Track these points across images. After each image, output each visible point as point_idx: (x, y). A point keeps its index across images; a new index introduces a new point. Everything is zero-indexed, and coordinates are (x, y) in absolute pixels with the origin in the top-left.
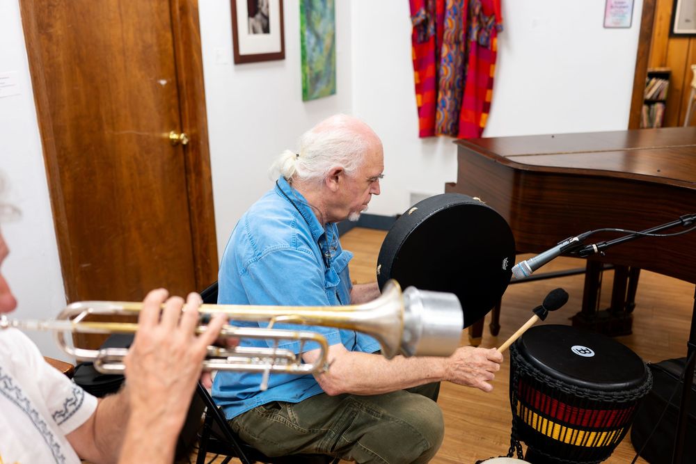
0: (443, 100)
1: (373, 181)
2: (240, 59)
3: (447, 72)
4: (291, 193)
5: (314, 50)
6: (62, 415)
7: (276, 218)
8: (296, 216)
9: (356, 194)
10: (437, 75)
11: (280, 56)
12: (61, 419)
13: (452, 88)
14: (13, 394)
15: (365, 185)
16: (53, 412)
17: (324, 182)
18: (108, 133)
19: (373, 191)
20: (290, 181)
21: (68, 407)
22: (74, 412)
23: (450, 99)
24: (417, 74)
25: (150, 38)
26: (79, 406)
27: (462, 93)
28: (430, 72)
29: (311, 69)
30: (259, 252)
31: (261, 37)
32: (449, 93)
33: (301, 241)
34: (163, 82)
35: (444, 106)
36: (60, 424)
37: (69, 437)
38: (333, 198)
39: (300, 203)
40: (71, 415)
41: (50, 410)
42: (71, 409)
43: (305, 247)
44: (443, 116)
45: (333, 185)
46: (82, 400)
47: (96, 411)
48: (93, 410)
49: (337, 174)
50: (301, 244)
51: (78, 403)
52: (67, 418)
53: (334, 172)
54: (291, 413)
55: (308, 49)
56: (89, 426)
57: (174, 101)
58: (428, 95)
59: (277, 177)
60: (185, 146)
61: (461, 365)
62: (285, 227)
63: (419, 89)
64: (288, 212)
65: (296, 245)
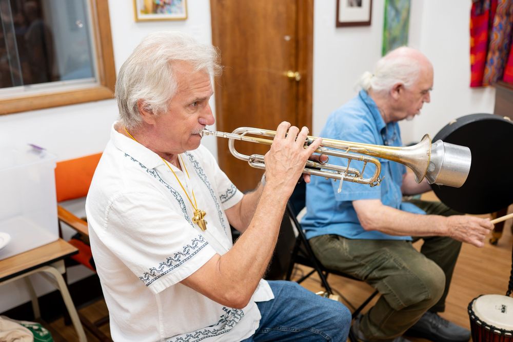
0: (492, 60)
1: (425, 93)
2: (340, 25)
3: (497, 37)
4: (366, 99)
5: (393, 20)
6: (224, 198)
7: (353, 113)
8: (367, 113)
9: (412, 102)
10: (488, 40)
11: (367, 24)
12: (224, 200)
13: (500, 50)
14: (203, 177)
15: (419, 96)
16: (220, 195)
17: (390, 94)
18: (251, 69)
19: (425, 100)
20: (368, 92)
21: (228, 194)
22: (231, 197)
23: (498, 59)
24: (473, 39)
25: (282, 8)
26: (234, 194)
27: (508, 54)
28: (483, 37)
29: (390, 34)
30: (338, 133)
31: (356, 10)
32: (497, 54)
33: (366, 128)
34: (288, 38)
35: (492, 63)
36: (222, 203)
37: (226, 211)
38: (396, 105)
39: (371, 105)
40: (229, 199)
41: (219, 193)
42: (230, 195)
43: (369, 132)
44: (490, 71)
45: (395, 95)
46: (235, 192)
47: (242, 199)
48: (241, 199)
49: (399, 88)
50: (366, 130)
51: (233, 193)
52: (227, 200)
53: (396, 86)
54: (345, 245)
55: (389, 20)
56: (238, 207)
57: (293, 51)
58: (480, 56)
59: (360, 89)
60: (298, 83)
61: (459, 227)
62: (357, 119)
63: (473, 51)
64: (362, 110)
65: (363, 130)
